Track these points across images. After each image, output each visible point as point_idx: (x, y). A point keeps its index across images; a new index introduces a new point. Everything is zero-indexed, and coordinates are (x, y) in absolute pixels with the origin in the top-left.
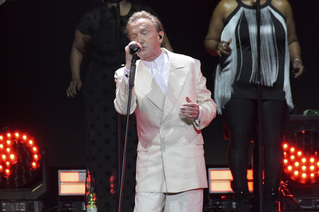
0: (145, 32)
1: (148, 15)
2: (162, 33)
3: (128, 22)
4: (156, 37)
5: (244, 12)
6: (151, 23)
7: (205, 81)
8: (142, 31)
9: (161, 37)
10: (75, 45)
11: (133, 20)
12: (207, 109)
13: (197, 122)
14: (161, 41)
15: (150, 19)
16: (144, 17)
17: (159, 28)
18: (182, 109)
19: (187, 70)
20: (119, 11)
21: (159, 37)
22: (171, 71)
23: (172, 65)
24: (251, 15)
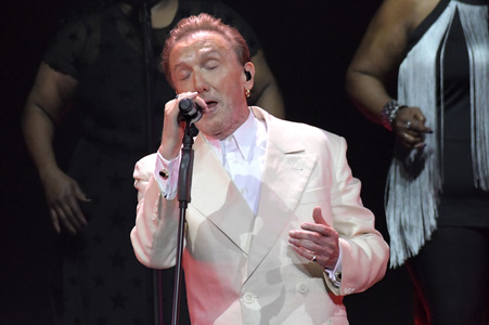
0: (211, 63)
1: (216, 23)
2: (251, 67)
3: (168, 42)
4: (238, 77)
5: (457, 13)
6: (224, 42)
7: (356, 186)
8: (204, 61)
9: (249, 77)
10: (34, 97)
11: (180, 37)
12: (360, 250)
13: (332, 275)
14: (249, 86)
15: (222, 33)
16: (205, 27)
17: (244, 54)
18: (294, 236)
19: (311, 157)
20: (150, 20)
21: (244, 77)
22: (272, 157)
23: (274, 146)
24: (476, 19)
